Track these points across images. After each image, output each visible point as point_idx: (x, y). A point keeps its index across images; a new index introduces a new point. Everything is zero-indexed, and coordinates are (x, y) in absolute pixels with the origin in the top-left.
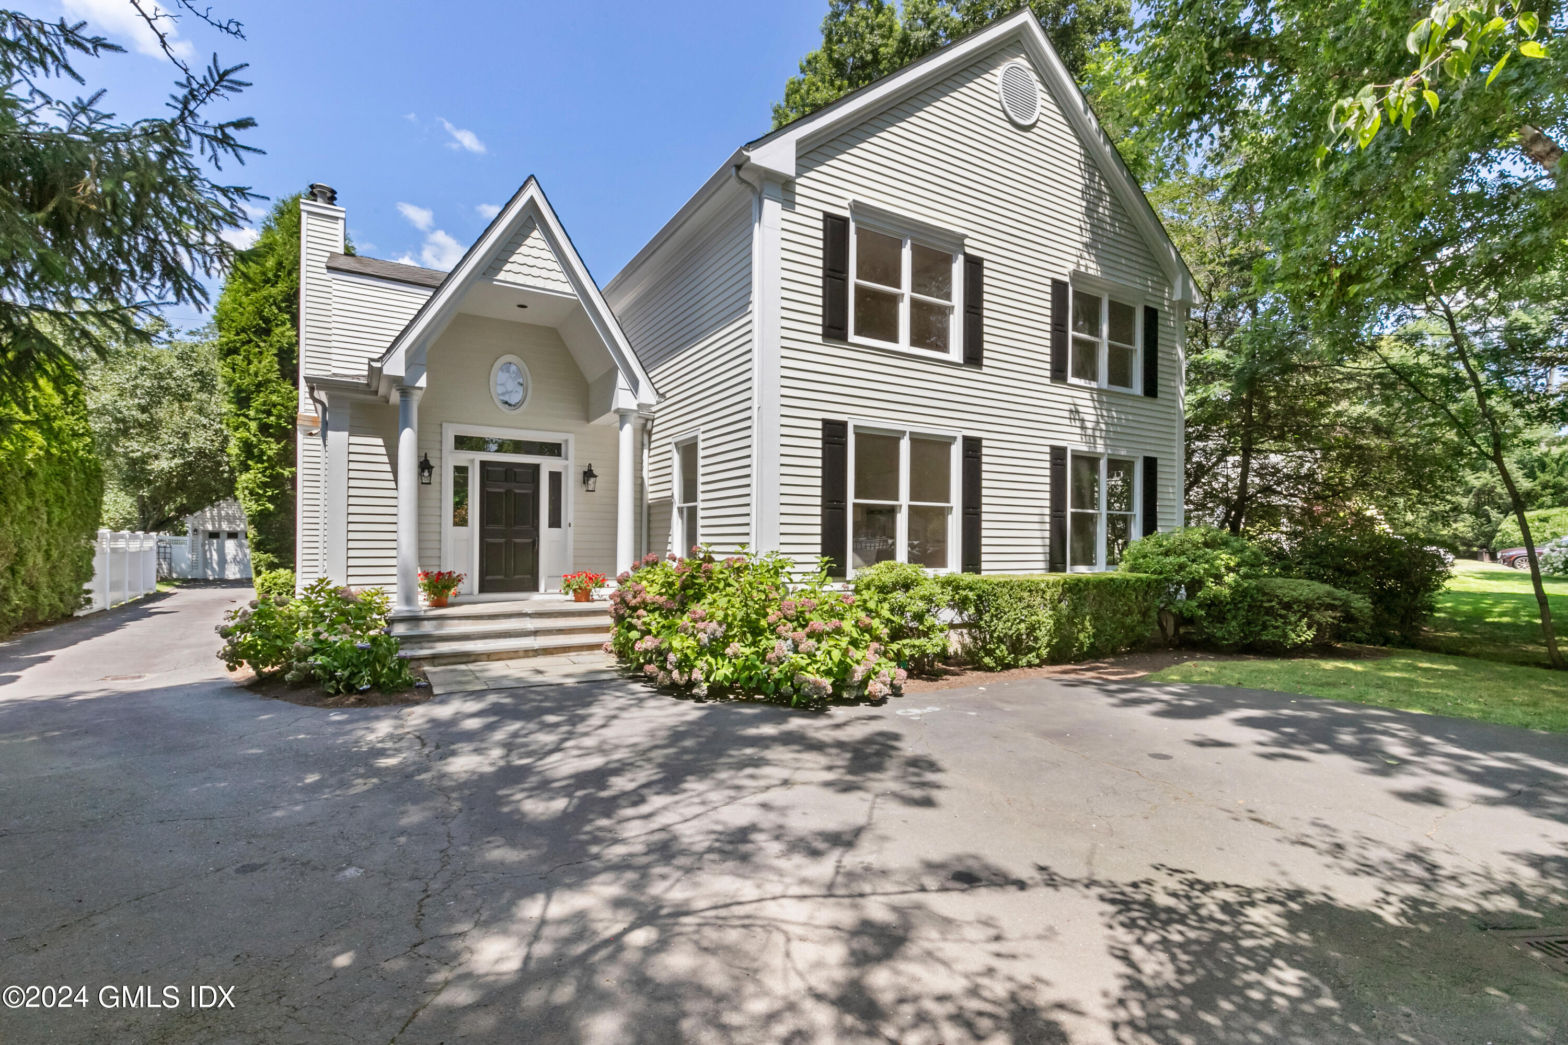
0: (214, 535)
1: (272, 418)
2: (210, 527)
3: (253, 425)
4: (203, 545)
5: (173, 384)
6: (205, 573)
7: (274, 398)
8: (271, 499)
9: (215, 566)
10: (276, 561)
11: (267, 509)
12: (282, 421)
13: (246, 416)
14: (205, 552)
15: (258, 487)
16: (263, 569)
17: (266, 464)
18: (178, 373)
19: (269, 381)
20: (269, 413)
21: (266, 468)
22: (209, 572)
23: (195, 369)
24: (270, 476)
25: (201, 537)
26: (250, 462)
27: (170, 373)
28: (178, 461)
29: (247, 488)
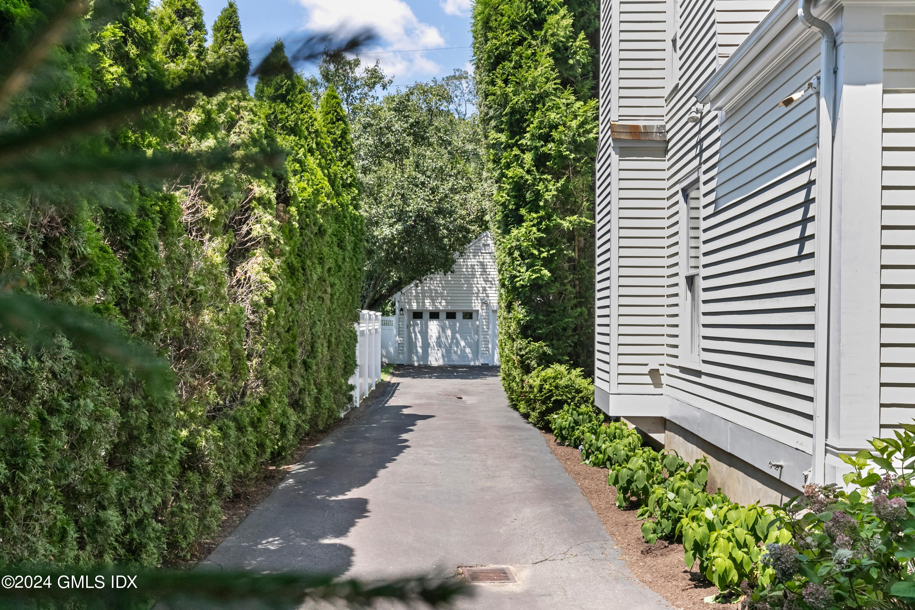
0: (418, 315)
1: (551, 145)
2: (415, 306)
3: (528, 157)
4: (408, 326)
5: (392, 139)
6: (410, 358)
7: (553, 116)
8: (547, 263)
9: (420, 350)
10: (549, 351)
11: (541, 277)
12: (563, 148)
13: (519, 147)
14: (409, 333)
15: (533, 246)
16: (534, 363)
17: (542, 213)
18: (397, 126)
19: (547, 94)
20: (547, 138)
21: (542, 219)
22: (415, 358)
23: (411, 120)
24: (547, 230)
25: (406, 317)
26: (523, 211)
27: (388, 128)
28: (399, 227)
29: (518, 248)
